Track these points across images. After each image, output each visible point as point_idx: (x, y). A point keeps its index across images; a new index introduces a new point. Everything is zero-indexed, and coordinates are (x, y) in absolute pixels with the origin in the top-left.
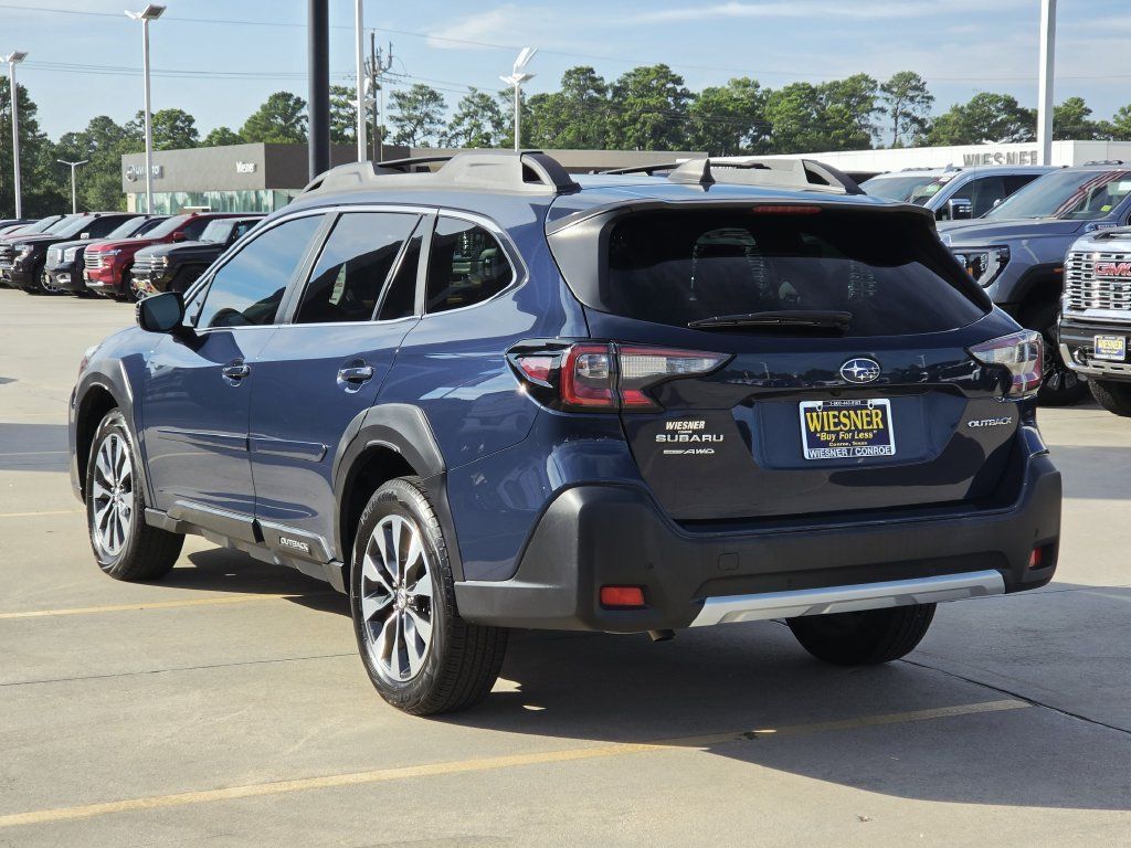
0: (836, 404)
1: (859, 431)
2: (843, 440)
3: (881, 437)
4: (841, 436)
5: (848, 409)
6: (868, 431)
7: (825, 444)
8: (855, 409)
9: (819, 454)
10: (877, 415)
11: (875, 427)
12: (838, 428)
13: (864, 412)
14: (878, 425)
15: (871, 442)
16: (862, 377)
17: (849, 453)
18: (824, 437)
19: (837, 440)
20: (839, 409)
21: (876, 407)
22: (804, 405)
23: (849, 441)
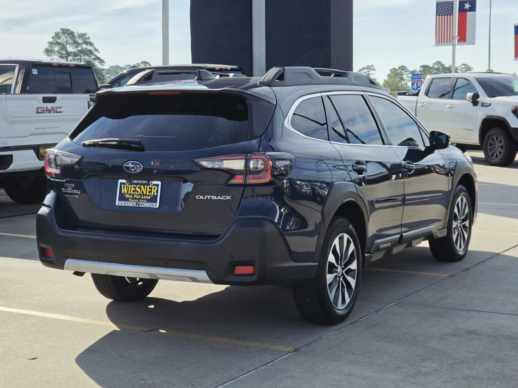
0: (135, 182)
1: (144, 195)
2: (136, 198)
3: (154, 199)
4: (135, 196)
5: (141, 184)
6: (148, 195)
7: (127, 200)
8: (144, 185)
9: (122, 203)
10: (155, 188)
11: (152, 194)
12: (135, 193)
13: (148, 187)
14: (154, 193)
15: (148, 201)
16: (133, 170)
17: (136, 205)
18: (127, 196)
19: (133, 198)
20: (136, 184)
21: (154, 185)
22: (120, 181)
23: (138, 199)
